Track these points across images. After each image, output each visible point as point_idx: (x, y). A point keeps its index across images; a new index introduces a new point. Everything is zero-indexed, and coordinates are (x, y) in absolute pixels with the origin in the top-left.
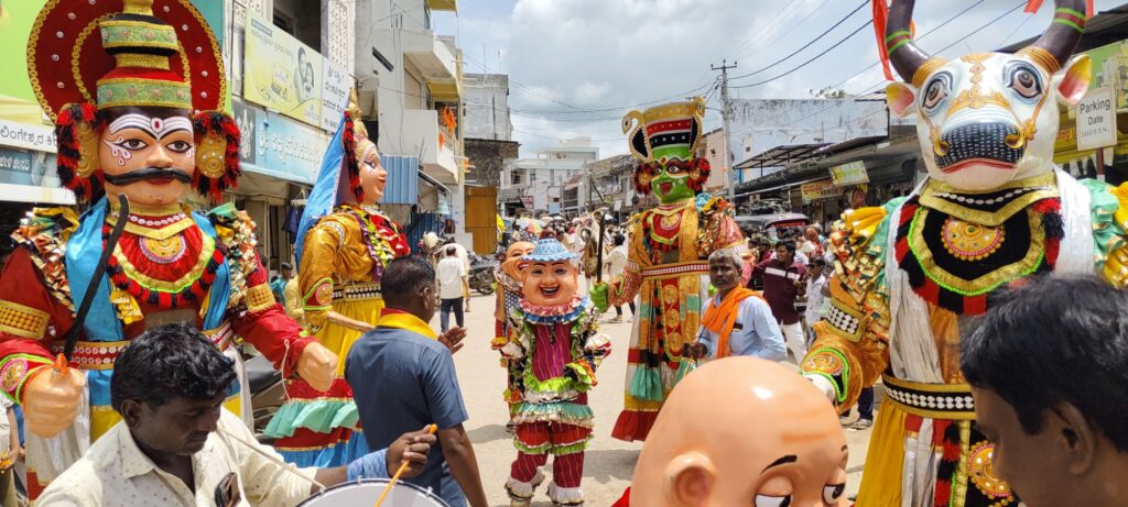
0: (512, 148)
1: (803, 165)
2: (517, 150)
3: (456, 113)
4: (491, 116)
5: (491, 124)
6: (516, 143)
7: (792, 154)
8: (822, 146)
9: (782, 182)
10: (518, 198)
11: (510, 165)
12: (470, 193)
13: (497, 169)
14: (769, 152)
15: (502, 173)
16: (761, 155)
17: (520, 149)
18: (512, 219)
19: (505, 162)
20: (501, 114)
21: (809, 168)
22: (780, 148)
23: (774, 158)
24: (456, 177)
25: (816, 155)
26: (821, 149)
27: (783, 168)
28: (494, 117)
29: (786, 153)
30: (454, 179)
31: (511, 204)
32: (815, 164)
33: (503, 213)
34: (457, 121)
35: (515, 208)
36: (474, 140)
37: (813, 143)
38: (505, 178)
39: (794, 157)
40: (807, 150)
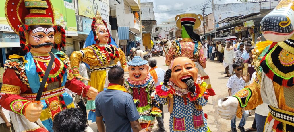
0: (155, 22)
1: (235, 22)
2: (156, 23)
3: (139, 14)
4: (149, 14)
5: (149, 16)
6: (156, 21)
7: (232, 19)
8: (241, 16)
9: (230, 27)
10: (157, 35)
11: (155, 27)
12: (144, 35)
13: (151, 28)
14: (226, 19)
15: (152, 29)
16: (224, 20)
17: (157, 22)
18: (156, 41)
19: (153, 26)
20: (151, 14)
21: (237, 23)
22: (229, 18)
23: (227, 20)
24: (140, 31)
25: (239, 19)
26: (241, 17)
27: (230, 23)
28: (150, 14)
29: (231, 19)
30: (139, 32)
31: (156, 37)
32: (239, 22)
33: (153, 40)
34: (139, 16)
35: (156, 38)
36: (144, 21)
37: (238, 15)
38: (153, 30)
39: (233, 20)
40: (237, 18)
